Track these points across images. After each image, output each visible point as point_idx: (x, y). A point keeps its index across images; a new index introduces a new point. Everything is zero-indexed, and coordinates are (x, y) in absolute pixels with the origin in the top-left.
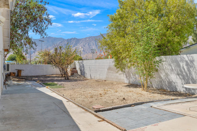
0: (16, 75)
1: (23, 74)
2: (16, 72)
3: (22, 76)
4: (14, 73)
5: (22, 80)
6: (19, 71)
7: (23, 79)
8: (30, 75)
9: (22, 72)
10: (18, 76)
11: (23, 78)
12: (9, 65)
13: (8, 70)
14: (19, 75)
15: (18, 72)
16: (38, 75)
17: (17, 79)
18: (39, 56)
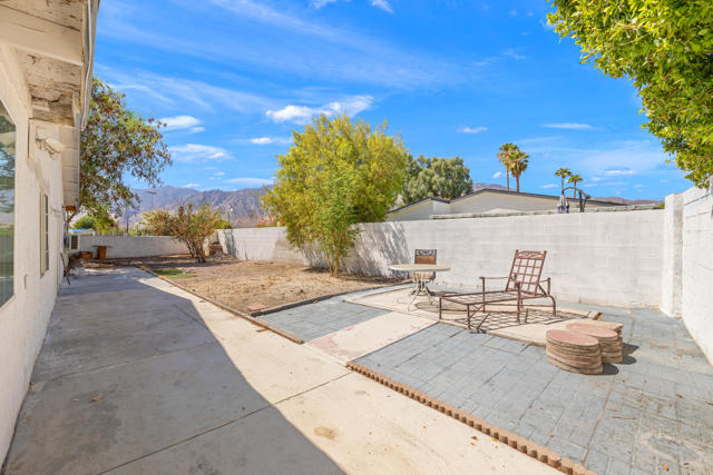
1: (110, 254)
3: (107, 259)
4: (88, 253)
5: (108, 265)
6: (101, 249)
7: (110, 263)
9: (108, 249)
10: (98, 257)
12: (77, 236)
13: (74, 246)
14: (102, 256)
15: (98, 250)
17: (97, 265)
18: (145, 221)
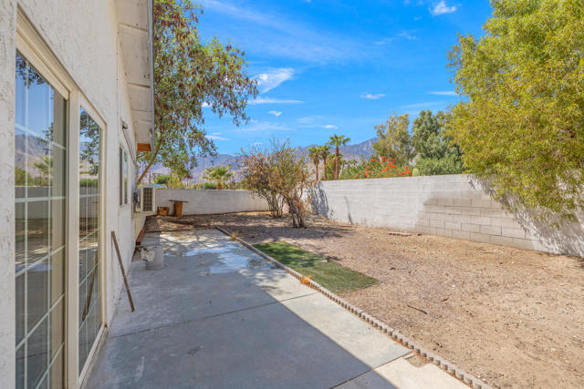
0: (171, 212)
1: (186, 210)
2: (170, 206)
3: (184, 216)
4: (165, 208)
5: (187, 227)
6: (177, 205)
7: (188, 224)
8: (202, 213)
9: (184, 205)
10: (174, 214)
11: (188, 220)
12: (151, 189)
13: (148, 207)
14: (178, 213)
15: (175, 206)
16: (217, 212)
17: (175, 226)
18: (207, 176)
